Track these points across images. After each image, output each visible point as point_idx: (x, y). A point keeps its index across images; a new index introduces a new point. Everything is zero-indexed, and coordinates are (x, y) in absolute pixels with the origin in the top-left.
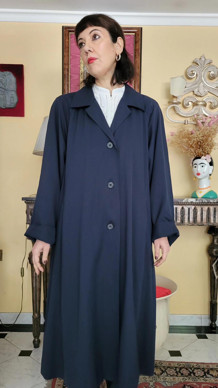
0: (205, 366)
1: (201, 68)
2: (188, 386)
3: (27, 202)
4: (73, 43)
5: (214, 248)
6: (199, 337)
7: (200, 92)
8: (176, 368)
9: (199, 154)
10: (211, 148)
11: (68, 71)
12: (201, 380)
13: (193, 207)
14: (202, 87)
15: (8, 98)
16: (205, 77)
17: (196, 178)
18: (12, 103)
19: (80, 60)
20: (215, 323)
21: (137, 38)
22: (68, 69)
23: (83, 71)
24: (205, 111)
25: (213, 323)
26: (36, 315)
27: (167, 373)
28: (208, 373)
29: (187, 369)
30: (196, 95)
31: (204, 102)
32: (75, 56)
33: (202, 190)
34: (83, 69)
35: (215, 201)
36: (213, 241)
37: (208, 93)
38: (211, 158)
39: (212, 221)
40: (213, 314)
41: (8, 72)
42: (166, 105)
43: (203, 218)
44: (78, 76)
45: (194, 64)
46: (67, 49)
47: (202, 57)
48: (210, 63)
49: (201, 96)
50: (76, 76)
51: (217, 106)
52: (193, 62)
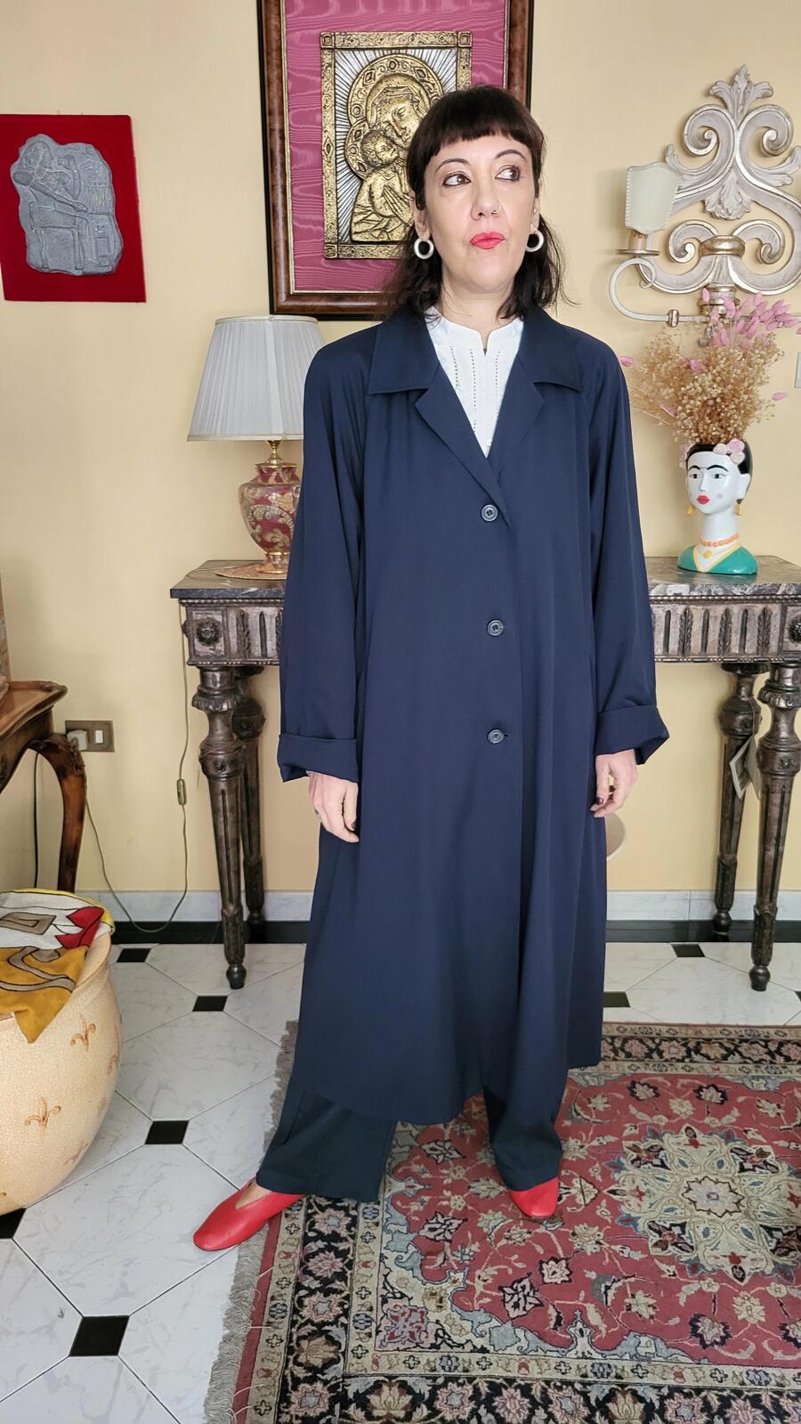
0: (691, 1033)
1: (733, 117)
2: (642, 1085)
3: (187, 603)
4: (295, 31)
5: (737, 713)
6: (681, 952)
7: (726, 207)
8: (613, 1038)
9: (709, 436)
10: (747, 414)
11: (282, 138)
12: (679, 1069)
13: (681, 609)
14: (733, 187)
15: (89, 243)
16: (744, 150)
18: (104, 256)
19: (321, 94)
20: (727, 913)
21: (515, 6)
22: (282, 131)
23: (333, 139)
24: (735, 272)
25: (723, 915)
26: (231, 908)
28: (697, 1051)
29: (641, 1041)
30: (712, 215)
31: (737, 239)
32: (304, 79)
33: (712, 549)
34: (330, 130)
35: (747, 592)
36: (738, 688)
37: (754, 206)
38: (747, 451)
39: (735, 649)
41: (82, 146)
42: (609, 252)
43: (710, 640)
44: (318, 156)
45: (712, 100)
46: (274, 54)
47: (738, 73)
48: (765, 96)
49: (726, 219)
50: (310, 157)
51: (780, 253)
52: (708, 94)
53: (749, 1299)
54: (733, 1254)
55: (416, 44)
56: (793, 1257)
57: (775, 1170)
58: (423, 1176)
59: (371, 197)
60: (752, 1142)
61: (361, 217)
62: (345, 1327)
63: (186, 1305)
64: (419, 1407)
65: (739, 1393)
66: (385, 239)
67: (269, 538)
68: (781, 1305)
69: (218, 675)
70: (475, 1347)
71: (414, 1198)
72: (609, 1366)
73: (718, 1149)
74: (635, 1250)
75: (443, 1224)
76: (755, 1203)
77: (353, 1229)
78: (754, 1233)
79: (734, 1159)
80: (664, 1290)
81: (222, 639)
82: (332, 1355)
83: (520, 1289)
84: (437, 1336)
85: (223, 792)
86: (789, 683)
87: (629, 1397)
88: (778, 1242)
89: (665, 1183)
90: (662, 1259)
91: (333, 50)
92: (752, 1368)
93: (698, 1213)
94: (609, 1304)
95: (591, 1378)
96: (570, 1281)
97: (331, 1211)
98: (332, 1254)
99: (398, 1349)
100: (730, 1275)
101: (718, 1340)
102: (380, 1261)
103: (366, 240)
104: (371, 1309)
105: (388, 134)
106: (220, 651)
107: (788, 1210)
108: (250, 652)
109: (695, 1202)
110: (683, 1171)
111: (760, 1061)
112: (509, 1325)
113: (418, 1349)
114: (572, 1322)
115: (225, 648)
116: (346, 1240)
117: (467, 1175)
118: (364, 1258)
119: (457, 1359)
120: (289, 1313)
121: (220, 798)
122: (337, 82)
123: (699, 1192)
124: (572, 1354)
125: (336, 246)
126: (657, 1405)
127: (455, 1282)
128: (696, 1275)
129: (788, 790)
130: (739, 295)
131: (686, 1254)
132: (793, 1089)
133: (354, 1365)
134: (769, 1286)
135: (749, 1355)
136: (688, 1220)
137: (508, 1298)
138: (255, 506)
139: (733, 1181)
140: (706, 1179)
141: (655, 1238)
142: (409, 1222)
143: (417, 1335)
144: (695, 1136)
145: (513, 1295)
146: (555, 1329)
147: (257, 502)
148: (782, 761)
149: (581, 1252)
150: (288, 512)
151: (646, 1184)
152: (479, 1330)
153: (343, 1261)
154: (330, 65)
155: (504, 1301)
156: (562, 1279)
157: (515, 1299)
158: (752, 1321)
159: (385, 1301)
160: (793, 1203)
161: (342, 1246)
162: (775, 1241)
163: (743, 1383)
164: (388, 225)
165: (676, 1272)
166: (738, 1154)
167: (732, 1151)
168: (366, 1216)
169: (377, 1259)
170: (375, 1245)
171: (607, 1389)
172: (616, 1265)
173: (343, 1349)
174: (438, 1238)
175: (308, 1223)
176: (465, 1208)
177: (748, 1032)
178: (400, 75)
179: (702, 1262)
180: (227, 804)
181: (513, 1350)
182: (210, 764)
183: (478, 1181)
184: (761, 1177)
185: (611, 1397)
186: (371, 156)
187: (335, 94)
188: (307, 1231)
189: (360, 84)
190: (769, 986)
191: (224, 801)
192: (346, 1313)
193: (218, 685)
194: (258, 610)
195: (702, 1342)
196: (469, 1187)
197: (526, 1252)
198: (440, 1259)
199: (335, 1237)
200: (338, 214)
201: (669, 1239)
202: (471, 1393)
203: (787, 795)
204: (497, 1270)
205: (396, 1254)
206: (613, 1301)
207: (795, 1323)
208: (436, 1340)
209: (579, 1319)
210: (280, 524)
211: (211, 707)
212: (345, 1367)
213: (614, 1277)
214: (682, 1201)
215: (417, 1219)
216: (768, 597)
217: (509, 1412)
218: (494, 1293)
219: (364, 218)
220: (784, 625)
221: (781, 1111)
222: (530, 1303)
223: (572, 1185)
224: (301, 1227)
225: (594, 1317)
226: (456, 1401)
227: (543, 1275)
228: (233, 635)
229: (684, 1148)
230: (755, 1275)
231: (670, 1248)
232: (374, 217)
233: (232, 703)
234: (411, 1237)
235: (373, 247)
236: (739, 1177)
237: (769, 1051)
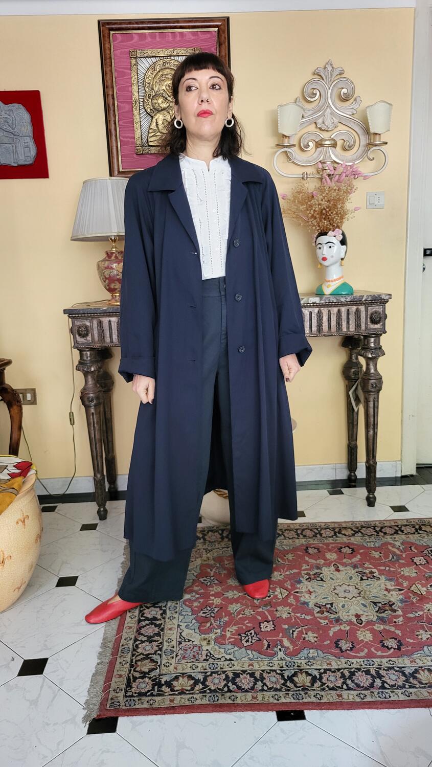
0: (336, 525)
1: (326, 84)
2: (312, 548)
3: (72, 317)
4: (118, 50)
5: (351, 368)
6: (332, 493)
7: (327, 125)
8: (297, 530)
9: (325, 229)
10: (342, 218)
11: (113, 98)
12: (330, 540)
13: (316, 310)
14: (329, 115)
15: (20, 150)
16: (333, 98)
17: (321, 264)
18: (28, 156)
19: (131, 78)
20: (355, 474)
21: (221, 36)
22: (113, 95)
23: (137, 98)
24: (334, 155)
25: (353, 474)
26: (99, 476)
27: (284, 536)
28: (340, 532)
29: (311, 530)
30: (320, 129)
31: (333, 139)
32: (122, 71)
33: (331, 283)
34: (136, 94)
35: (348, 300)
36: (350, 357)
37: (339, 124)
38: (343, 234)
39: (345, 329)
40: (351, 463)
41: (16, 105)
42: (272, 148)
43: (332, 325)
44: (131, 106)
45: (316, 76)
46: (108, 60)
47: (327, 64)
48: (340, 74)
49: (327, 131)
50: (127, 107)
51: (353, 145)
52: (314, 74)
53: (365, 632)
54: (357, 614)
55: (175, 54)
56: (387, 613)
57: (378, 579)
58: (200, 591)
59: (157, 125)
60: (366, 568)
61: (153, 134)
62: (160, 655)
63: (78, 651)
64: (198, 685)
65: (359, 670)
67: (112, 286)
68: (381, 633)
69: (88, 353)
70: (226, 659)
71: (195, 601)
72: (294, 662)
73: (350, 572)
74: (307, 615)
75: (210, 610)
76: (368, 593)
77: (164, 615)
78: (367, 605)
79: (358, 576)
80: (322, 631)
81: (90, 335)
82: (153, 667)
83: (249, 634)
84: (207, 656)
85: (93, 413)
86: (372, 345)
87: (304, 674)
88: (380, 608)
89: (323, 587)
90: (321, 618)
91: (136, 58)
92: (366, 659)
93: (339, 598)
94: (294, 638)
95: (285, 668)
96: (275, 629)
97: (153, 608)
98: (153, 626)
99: (187, 662)
100: (355, 622)
101: (349, 649)
102: (178, 627)
103: (155, 145)
104: (173, 647)
105: (164, 95)
106: (89, 340)
107: (385, 594)
108: (104, 340)
109: (338, 594)
110: (332, 582)
111: (372, 535)
112: (244, 649)
113: (197, 661)
114: (276, 646)
115: (92, 339)
116: (160, 620)
117: (222, 589)
118: (170, 627)
119: (217, 664)
120: (131, 651)
121: (92, 417)
122: (139, 72)
123: (340, 590)
124: (276, 659)
125: (141, 148)
126: (318, 677)
127: (216, 633)
128: (338, 623)
129: (376, 400)
130: (336, 165)
131: (333, 615)
132: (388, 546)
133: (164, 670)
134: (375, 625)
135: (365, 654)
136: (334, 601)
137: (243, 638)
138: (105, 271)
139: (357, 585)
140: (344, 585)
141: (317, 610)
142: (193, 610)
143: (197, 656)
144: (338, 567)
145: (246, 637)
146: (267, 649)
147: (106, 268)
148: (372, 385)
149: (280, 617)
151: (313, 588)
152: (228, 652)
153: (158, 629)
154: (135, 65)
155: (241, 639)
156: (271, 629)
157: (247, 638)
158: (366, 640)
159: (180, 643)
160: (387, 592)
161: (158, 622)
162: (378, 607)
163: (361, 666)
165: (328, 623)
166: (360, 574)
167: (357, 573)
168: (170, 609)
169: (176, 626)
170: (175, 622)
171: (293, 672)
172: (298, 622)
173: (159, 664)
174: (207, 616)
175: (141, 614)
176: (221, 603)
177: (365, 523)
178: (168, 68)
179: (341, 618)
180: (95, 420)
181: (246, 659)
182: (86, 399)
183: (228, 592)
184: (371, 582)
185: (295, 674)
186: (156, 106)
187: (138, 78)
188: (140, 617)
189: (150, 73)
190: (376, 504)
191: (93, 419)
192: (160, 649)
193: (89, 358)
194: (108, 319)
195: (341, 650)
196: (224, 595)
197: (252, 619)
198: (208, 624)
199: (155, 619)
200: (141, 133)
201: (325, 609)
202: (224, 677)
203: (376, 402)
204: (238, 627)
205: (186, 624)
206: (296, 637)
207: (388, 640)
208: (207, 657)
209: (279, 644)
210: (117, 279)
211: (85, 369)
212: (160, 671)
213: (297, 627)
214: (331, 594)
215: (197, 609)
216: (358, 302)
217: (243, 684)
218: (236, 637)
219: (154, 135)
220: (367, 316)
221: (382, 555)
222: (255, 640)
223: (276, 591)
224: (137, 616)
225: (286, 643)
226: (216, 681)
227: (261, 628)
228: (96, 332)
229: (333, 572)
230: (368, 622)
231: (325, 613)
232: (159, 134)
233: (96, 368)
234: (194, 616)
236: (360, 583)
237: (376, 530)
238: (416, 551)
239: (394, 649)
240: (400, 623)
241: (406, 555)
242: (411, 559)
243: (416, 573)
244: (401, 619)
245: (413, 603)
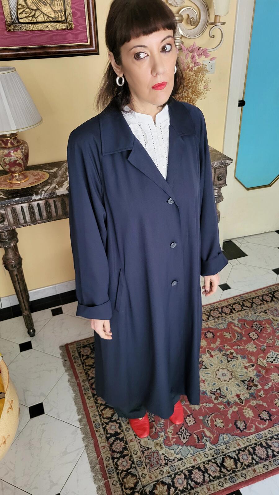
7: (176, 2)
26: (27, 312)
31: (181, 16)
37: (186, 0)
51: (197, 21)
53: (247, 409)
54: (237, 394)
56: (253, 389)
57: (237, 358)
59: (25, 0)
60: (227, 350)
61: (22, 10)
62: (135, 468)
63: (78, 480)
64: (171, 489)
65: (256, 444)
66: (35, 21)
68: (256, 408)
69: (6, 233)
70: (178, 459)
72: (219, 449)
73: (219, 356)
74: (210, 403)
75: (149, 415)
76: (236, 373)
77: (121, 428)
78: (240, 384)
79: (225, 359)
80: (223, 414)
81: (6, 220)
82: (135, 481)
83: (183, 432)
84: (165, 459)
85: (16, 275)
87: (228, 458)
88: (247, 385)
89: (209, 375)
90: (219, 404)
92: (256, 434)
93: (223, 382)
94: (210, 426)
95: (216, 456)
96: (196, 422)
97: (111, 423)
98: (119, 441)
99: (155, 470)
100: (239, 402)
101: (244, 427)
102: (135, 437)
103: (26, 22)
104: (140, 458)
106: (6, 225)
107: (246, 372)
108: (19, 222)
109: (220, 379)
110: (212, 368)
111: (218, 317)
112: (184, 446)
113: (161, 467)
114: (202, 438)
115: (8, 223)
116: (121, 434)
118: (130, 438)
119: (175, 466)
120: (115, 470)
123: (220, 374)
124: (207, 450)
125: (12, 25)
126: (236, 458)
127: (162, 436)
128: (230, 406)
131: (224, 399)
132: (231, 325)
133: (144, 481)
134: (250, 402)
135: (254, 430)
136: (220, 386)
137: (180, 436)
138: (5, 158)
139: (227, 367)
140: (220, 369)
141: (214, 397)
143: (159, 461)
144: (211, 353)
145: (181, 434)
146: (198, 442)
147: (6, 156)
150: (20, 158)
151: (204, 377)
152: (177, 452)
153: (123, 442)
155: (180, 438)
156: (193, 422)
158: (250, 417)
159: (143, 453)
160: (246, 369)
161: (121, 436)
162: (246, 385)
163: (256, 440)
164: (35, 14)
165: (224, 407)
166: (225, 356)
167: (223, 355)
168: (123, 421)
170: (131, 432)
171: (221, 458)
172: (206, 411)
173: (138, 477)
175: (105, 431)
177: (211, 306)
179: (230, 401)
180: (19, 278)
181: (189, 455)
182: (9, 267)
184: (234, 362)
185: (223, 461)
188: (106, 435)
191: (17, 278)
192: (133, 462)
193: (7, 237)
194: (20, 206)
195: (240, 430)
198: (154, 430)
199: (117, 434)
200: (10, 9)
201: (218, 395)
202: (184, 477)
204: (173, 427)
206: (211, 425)
207: (262, 413)
208: (165, 461)
209: (204, 436)
210: (18, 164)
211: (6, 246)
212: (142, 484)
213: (208, 416)
214: (216, 380)
217: (197, 478)
218: (176, 436)
219: (23, 11)
221: (231, 335)
222: (188, 436)
224: (104, 434)
225: (208, 433)
226: (180, 482)
227: (187, 423)
228: (11, 217)
229: (209, 359)
230: (246, 400)
231: (219, 399)
232: (28, 10)
235: (30, 25)
236: (228, 364)
237: (220, 312)
238: (248, 326)
239: (268, 420)
240: (263, 396)
241: (244, 332)
242: (248, 335)
243: (256, 347)
244: (262, 392)
245: (263, 376)
